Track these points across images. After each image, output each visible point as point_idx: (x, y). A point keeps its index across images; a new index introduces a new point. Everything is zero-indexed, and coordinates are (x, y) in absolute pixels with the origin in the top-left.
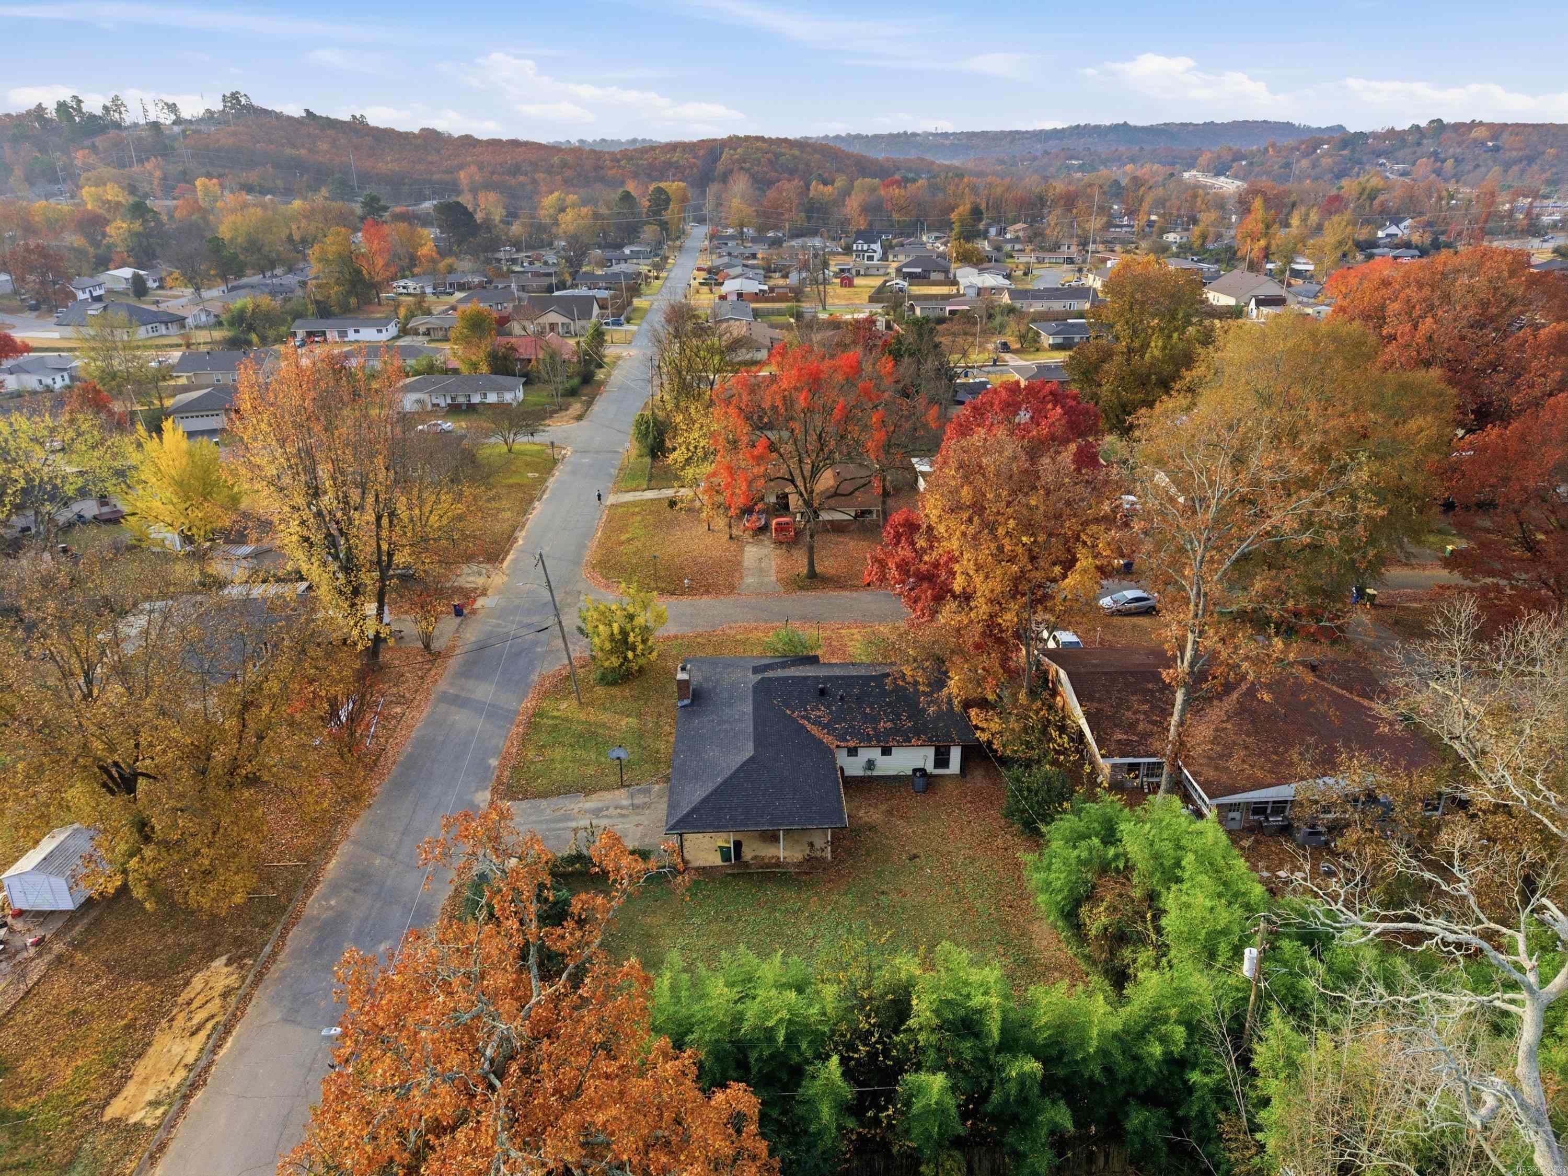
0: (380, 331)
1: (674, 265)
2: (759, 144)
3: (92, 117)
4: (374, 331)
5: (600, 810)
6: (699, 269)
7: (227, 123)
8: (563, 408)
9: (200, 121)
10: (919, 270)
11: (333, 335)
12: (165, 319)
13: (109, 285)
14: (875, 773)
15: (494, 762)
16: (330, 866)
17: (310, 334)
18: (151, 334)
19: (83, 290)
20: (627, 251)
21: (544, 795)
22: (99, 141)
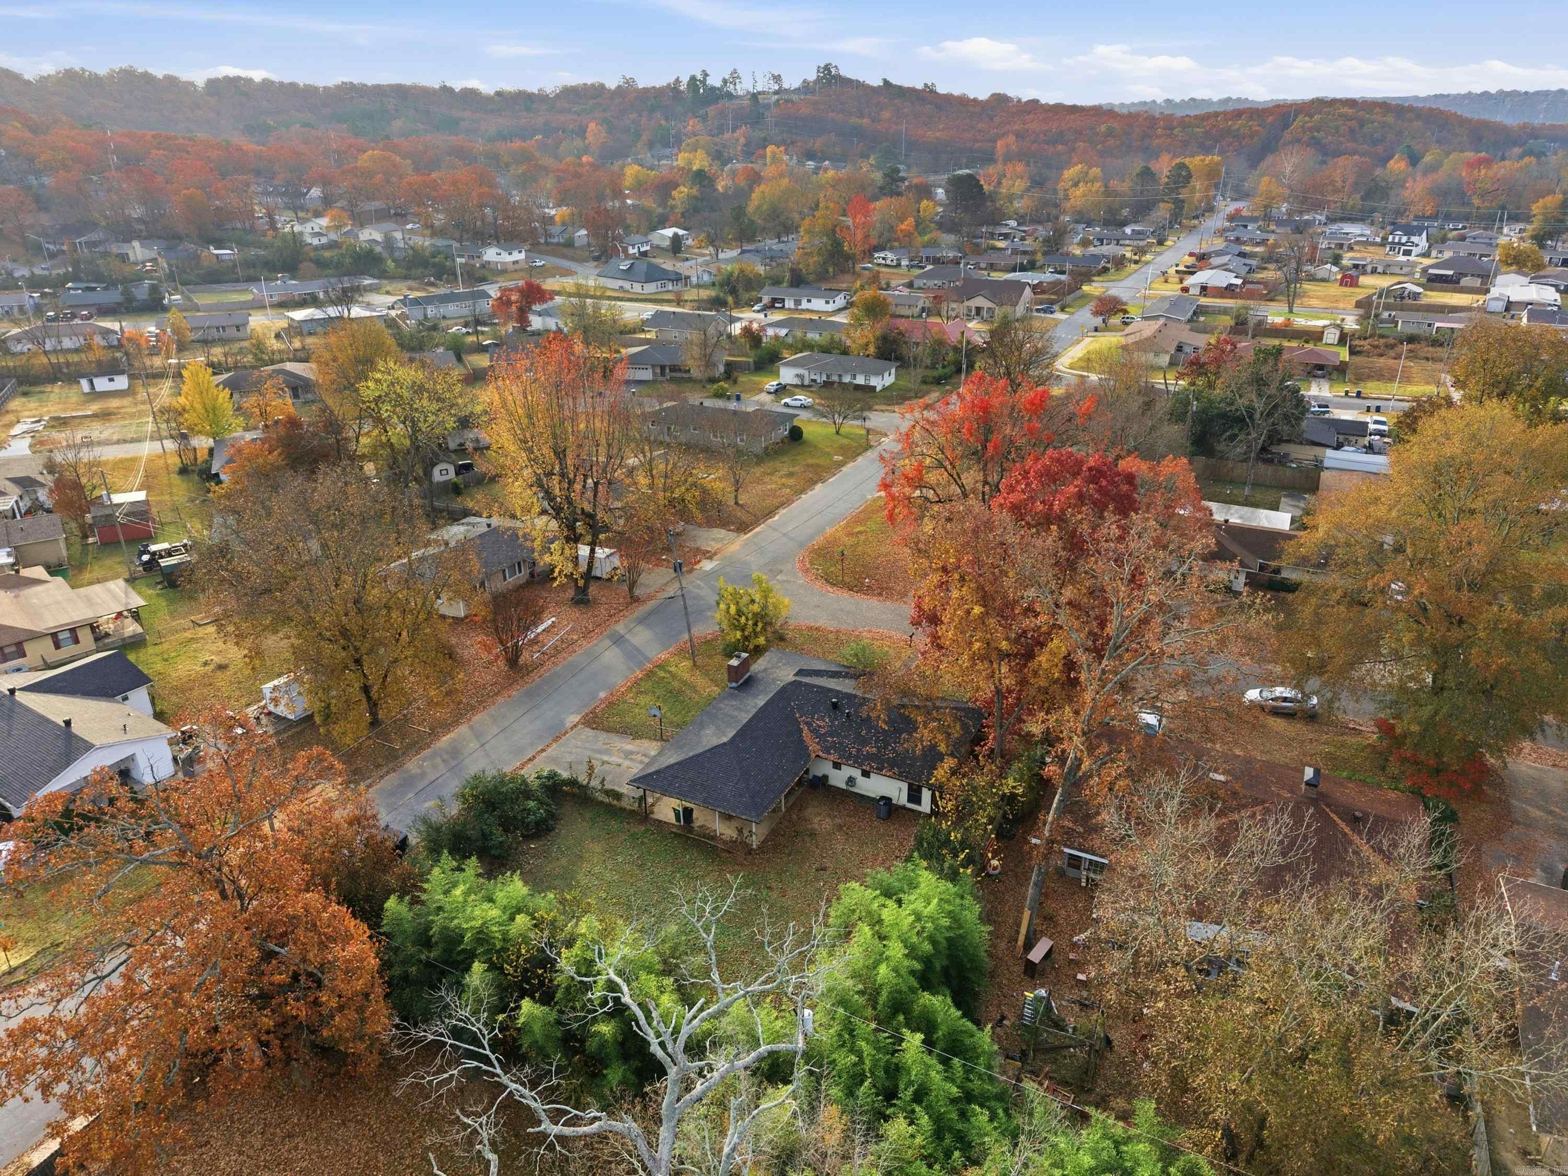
0: (827, 302)
1: (1171, 247)
2: (1346, 110)
3: (713, 89)
4: (823, 301)
5: (631, 753)
6: (1191, 255)
7: (813, 92)
8: (918, 395)
9: (797, 90)
10: (1451, 273)
11: (789, 304)
12: (673, 277)
13: (656, 242)
14: (851, 789)
15: (602, 695)
16: (445, 738)
17: (774, 300)
18: (660, 289)
19: (633, 246)
20: (1128, 230)
21: (608, 730)
22: (712, 110)
